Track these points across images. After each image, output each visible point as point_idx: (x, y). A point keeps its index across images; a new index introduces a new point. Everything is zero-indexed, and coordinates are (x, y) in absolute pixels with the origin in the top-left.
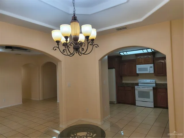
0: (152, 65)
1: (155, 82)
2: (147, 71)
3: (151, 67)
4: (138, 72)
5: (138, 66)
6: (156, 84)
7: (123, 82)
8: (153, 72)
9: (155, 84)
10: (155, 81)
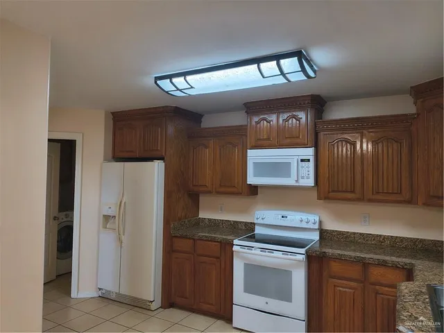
0: (309, 152)
1: (317, 226)
2: (288, 175)
3: (302, 161)
4: (252, 179)
5: (254, 156)
6: (323, 233)
7: (202, 215)
8: (310, 182)
9: (318, 233)
10: (320, 222)
